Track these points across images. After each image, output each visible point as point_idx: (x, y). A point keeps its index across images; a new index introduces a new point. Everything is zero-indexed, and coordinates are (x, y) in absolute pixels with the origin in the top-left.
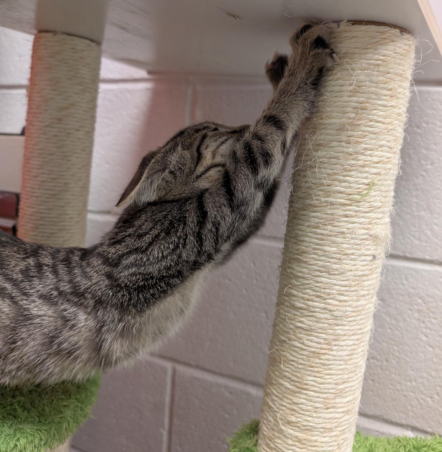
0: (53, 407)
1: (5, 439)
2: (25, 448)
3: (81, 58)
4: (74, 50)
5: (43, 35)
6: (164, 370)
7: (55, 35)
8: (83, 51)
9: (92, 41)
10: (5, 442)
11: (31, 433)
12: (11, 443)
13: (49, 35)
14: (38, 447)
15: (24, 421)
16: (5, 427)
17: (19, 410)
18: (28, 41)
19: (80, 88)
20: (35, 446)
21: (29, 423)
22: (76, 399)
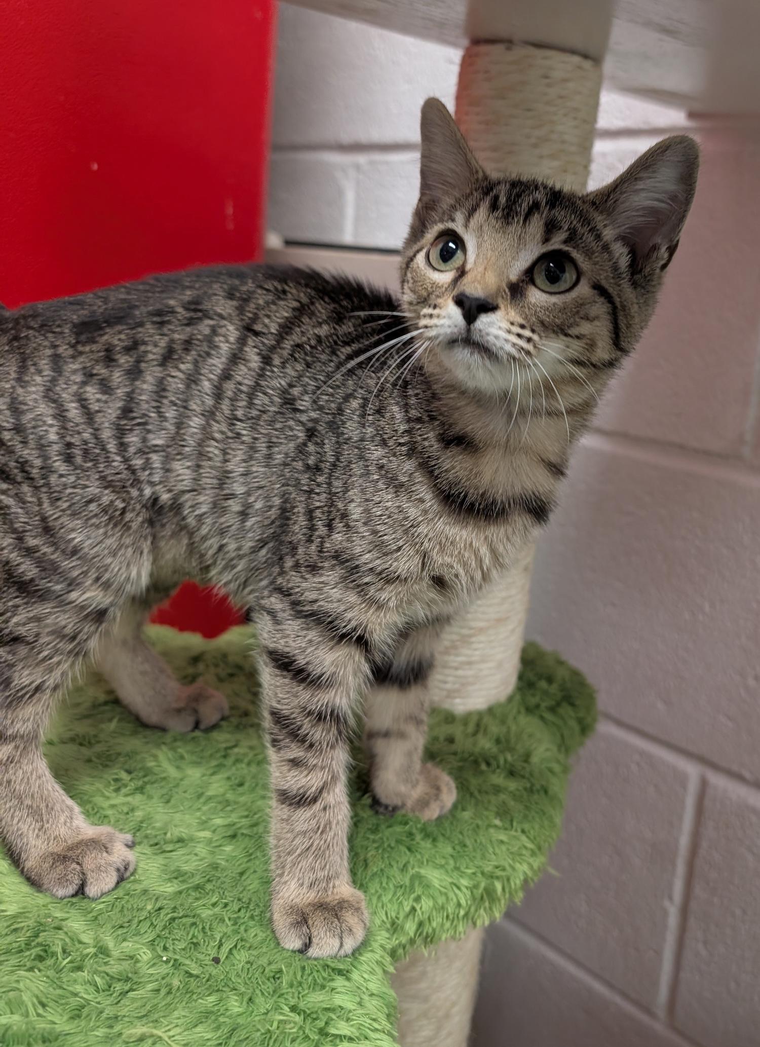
0: (478, 841)
1: (395, 893)
2: (429, 918)
3: (561, 97)
4: (547, 81)
5: (483, 48)
6: (682, 780)
7: (508, 49)
8: (565, 80)
9: (586, 56)
10: (395, 899)
11: (442, 889)
12: (405, 903)
13: (498, 49)
14: (453, 918)
15: (427, 861)
16: (395, 868)
17: (418, 837)
18: (451, 62)
19: (556, 164)
20: (448, 917)
21: (438, 868)
22: (523, 831)
